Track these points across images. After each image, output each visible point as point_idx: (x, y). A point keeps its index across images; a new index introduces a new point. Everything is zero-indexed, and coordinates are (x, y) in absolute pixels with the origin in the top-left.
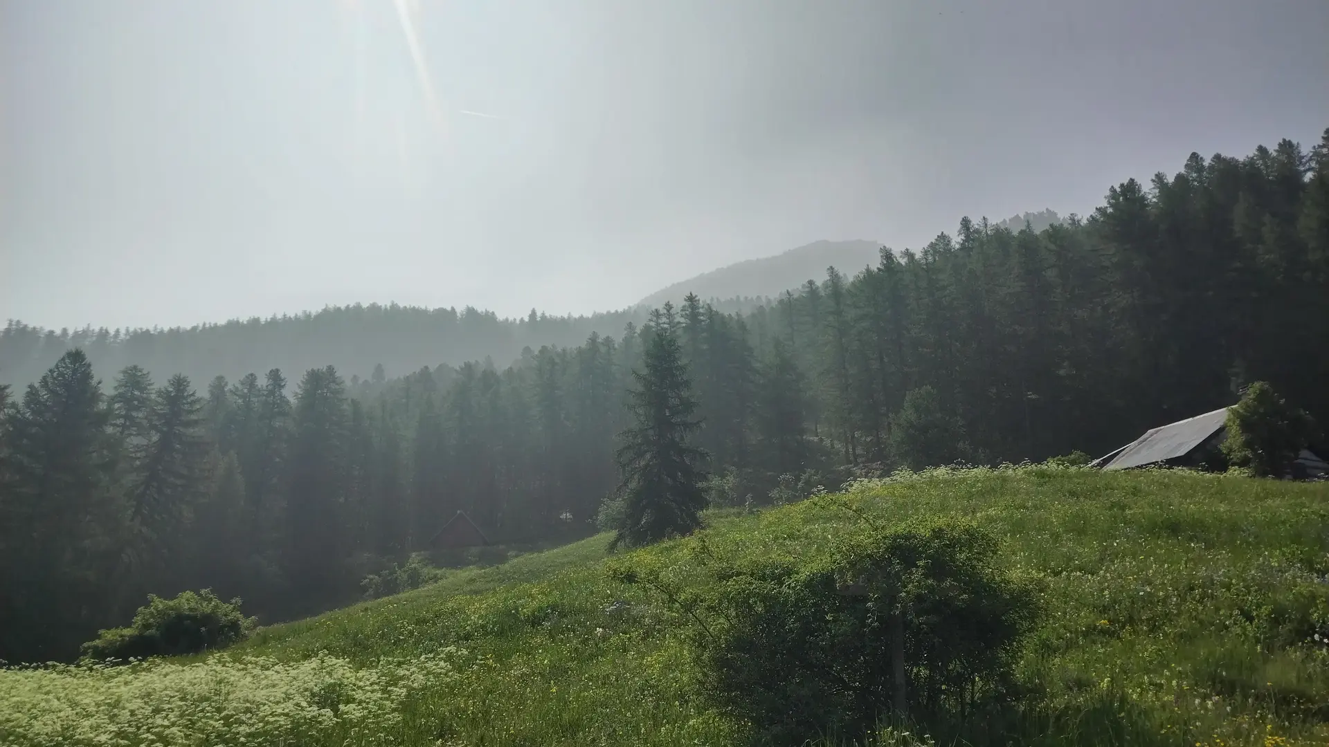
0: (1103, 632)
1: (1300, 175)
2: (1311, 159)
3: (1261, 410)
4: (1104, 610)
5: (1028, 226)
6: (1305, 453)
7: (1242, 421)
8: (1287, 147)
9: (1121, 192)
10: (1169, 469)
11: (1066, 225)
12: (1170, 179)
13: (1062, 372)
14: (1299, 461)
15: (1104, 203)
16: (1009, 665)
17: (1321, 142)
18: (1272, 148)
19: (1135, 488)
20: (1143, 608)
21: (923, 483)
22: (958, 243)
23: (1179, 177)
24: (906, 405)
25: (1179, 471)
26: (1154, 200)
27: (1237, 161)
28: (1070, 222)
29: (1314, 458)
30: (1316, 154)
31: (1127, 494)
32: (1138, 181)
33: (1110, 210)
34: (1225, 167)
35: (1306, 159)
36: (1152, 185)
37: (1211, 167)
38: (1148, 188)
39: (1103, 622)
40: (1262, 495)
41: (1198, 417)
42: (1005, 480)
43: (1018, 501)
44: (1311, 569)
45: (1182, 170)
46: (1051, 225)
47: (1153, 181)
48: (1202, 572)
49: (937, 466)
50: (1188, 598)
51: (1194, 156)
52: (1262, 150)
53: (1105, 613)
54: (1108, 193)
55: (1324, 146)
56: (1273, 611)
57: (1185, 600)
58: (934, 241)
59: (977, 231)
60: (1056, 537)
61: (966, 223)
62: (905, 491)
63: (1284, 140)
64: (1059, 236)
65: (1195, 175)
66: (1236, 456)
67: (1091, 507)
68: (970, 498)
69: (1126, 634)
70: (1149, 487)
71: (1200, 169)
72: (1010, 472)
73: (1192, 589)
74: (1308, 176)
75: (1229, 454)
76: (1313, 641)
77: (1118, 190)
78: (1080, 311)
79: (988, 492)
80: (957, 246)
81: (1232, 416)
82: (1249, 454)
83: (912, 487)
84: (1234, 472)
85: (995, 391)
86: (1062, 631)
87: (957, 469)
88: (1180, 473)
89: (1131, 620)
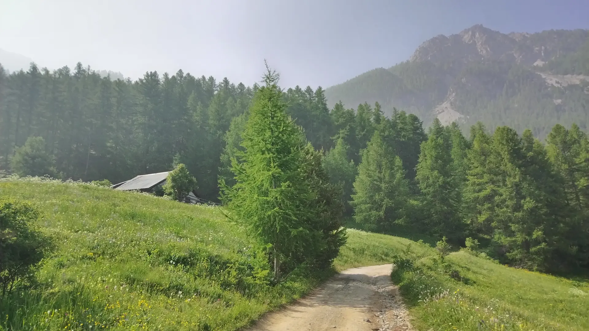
0: (90, 258)
1: (213, 91)
2: (218, 87)
3: (180, 175)
4: (93, 249)
5: (108, 76)
6: (191, 194)
7: (172, 178)
8: (211, 79)
9: (150, 75)
10: (141, 192)
11: (125, 81)
12: (170, 77)
13: (108, 144)
14: (189, 196)
15: (143, 78)
16: (34, 272)
17: (222, 81)
18: (207, 78)
19: (125, 198)
20: (110, 248)
21: (23, 183)
22: (73, 73)
23: (173, 77)
24: (26, 144)
25: (145, 194)
26: (162, 83)
27: (195, 78)
28: (127, 80)
29: (194, 196)
30: (220, 85)
31: (121, 200)
32: (158, 73)
33: (144, 81)
34: (190, 79)
35: (217, 86)
36: (163, 76)
37: (185, 77)
38: (161, 77)
39: (90, 254)
40: (172, 207)
41: (158, 173)
42: (67, 187)
43: (70, 198)
44: (178, 236)
45: (175, 75)
46: (118, 79)
47: (164, 75)
48: (138, 235)
49: (33, 176)
50: (130, 245)
51: (180, 71)
52: (204, 77)
53: (93, 250)
54: (145, 74)
55: (223, 83)
56: (159, 251)
57: (128, 246)
58: (61, 68)
59: (84, 71)
60: (82, 215)
61: (79, 65)
62: (12, 186)
63: (211, 76)
64: (121, 85)
65: (179, 78)
66: (168, 191)
67: (102, 204)
68: (47, 194)
69: (99, 259)
70: (131, 198)
71: (182, 77)
72: (71, 184)
73: (132, 241)
74: (216, 92)
75: (165, 190)
76: (170, 263)
77: (149, 74)
78: (122, 120)
79: (56, 192)
80: (73, 75)
81: (170, 175)
82: (172, 191)
83: (17, 184)
84: (165, 197)
85: (75, 146)
86: (71, 257)
87: (45, 179)
88: (145, 195)
89: (103, 253)
